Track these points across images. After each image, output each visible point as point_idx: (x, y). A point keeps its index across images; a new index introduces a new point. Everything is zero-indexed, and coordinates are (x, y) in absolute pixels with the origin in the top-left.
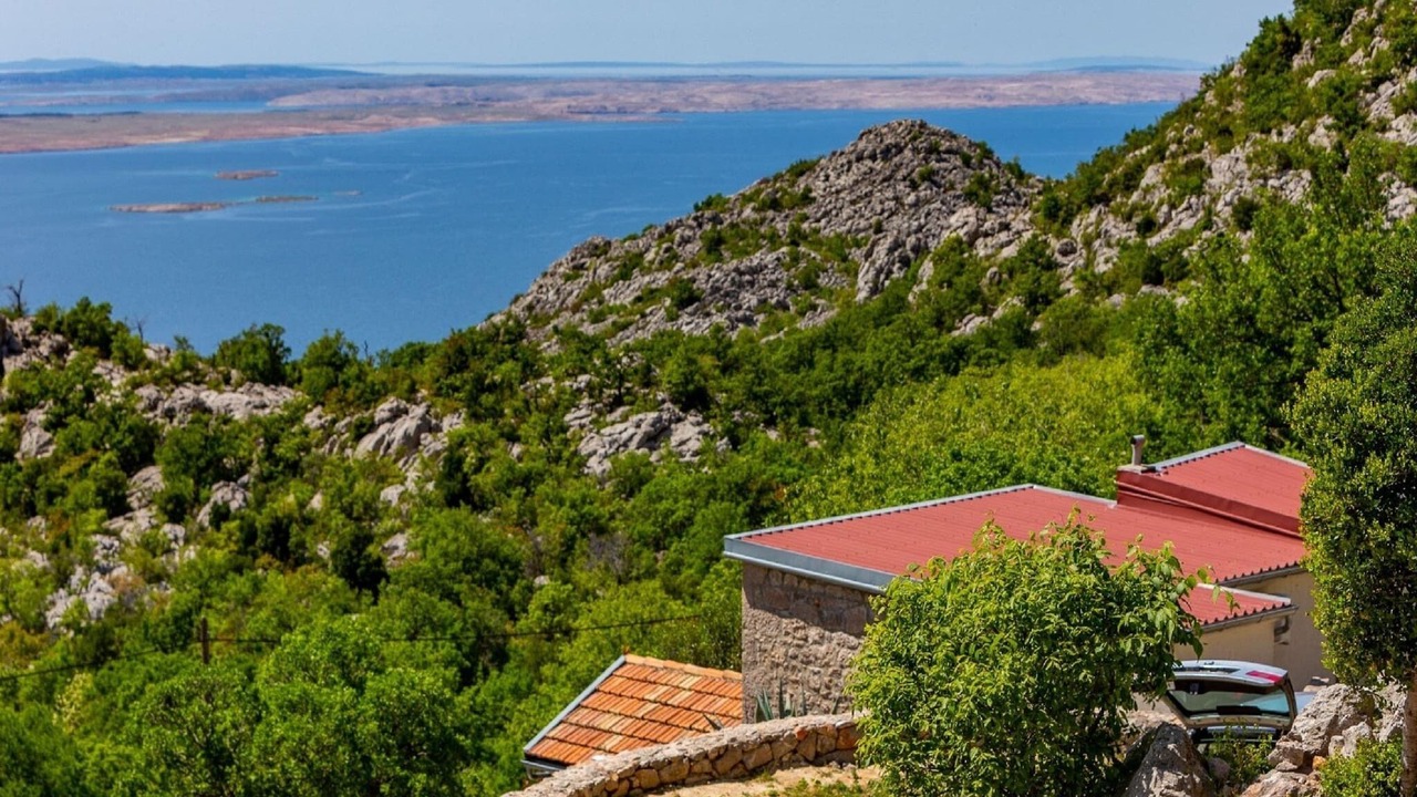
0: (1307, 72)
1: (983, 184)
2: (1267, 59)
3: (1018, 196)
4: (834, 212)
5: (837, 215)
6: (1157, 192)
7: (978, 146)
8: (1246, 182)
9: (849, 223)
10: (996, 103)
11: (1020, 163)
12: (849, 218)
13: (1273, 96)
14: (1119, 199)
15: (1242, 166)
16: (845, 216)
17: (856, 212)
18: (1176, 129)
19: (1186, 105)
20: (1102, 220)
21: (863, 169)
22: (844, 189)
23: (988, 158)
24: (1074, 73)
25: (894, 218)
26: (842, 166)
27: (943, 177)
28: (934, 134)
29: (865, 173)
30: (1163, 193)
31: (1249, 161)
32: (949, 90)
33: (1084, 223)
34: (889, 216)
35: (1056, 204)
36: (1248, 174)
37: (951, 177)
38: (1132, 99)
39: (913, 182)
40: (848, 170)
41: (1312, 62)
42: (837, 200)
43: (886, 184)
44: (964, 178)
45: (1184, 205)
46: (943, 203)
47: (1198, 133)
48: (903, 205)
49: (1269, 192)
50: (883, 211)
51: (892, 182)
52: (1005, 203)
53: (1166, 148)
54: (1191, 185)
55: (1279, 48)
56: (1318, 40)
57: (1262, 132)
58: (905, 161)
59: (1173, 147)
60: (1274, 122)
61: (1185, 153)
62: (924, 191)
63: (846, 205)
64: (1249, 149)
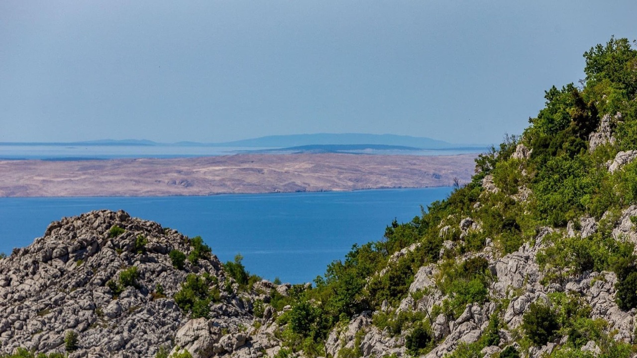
0: (606, 154)
1: (198, 289)
2: (558, 137)
3: (241, 304)
4: (17, 324)
5: (21, 328)
6: (430, 298)
7: (191, 242)
8: (538, 286)
9: (36, 336)
10: (194, 189)
11: (243, 263)
12: (36, 332)
13: (568, 181)
14: (383, 308)
15: (533, 267)
16: (30, 328)
17: (44, 323)
18: (450, 222)
19: (462, 193)
20: (365, 333)
21: (53, 271)
22: (29, 295)
23: (205, 258)
24: (288, 153)
25: (91, 330)
26: (26, 267)
27: (151, 281)
28: (138, 228)
29: (55, 276)
30: (437, 301)
31: (541, 260)
32: (135, 173)
33: (342, 336)
34: (84, 330)
35: (308, 314)
36: (541, 277)
37: (159, 280)
38: (359, 184)
39: (113, 286)
40: (34, 273)
41: (612, 141)
42: (20, 308)
43: (80, 289)
44: (176, 283)
45: (465, 315)
46: (150, 312)
47: (478, 227)
48: (100, 314)
49: (567, 299)
50: (77, 322)
51: (88, 286)
52: (226, 313)
53: (439, 246)
54: (472, 290)
55: (573, 124)
56: (619, 114)
57: (556, 226)
58: (104, 261)
59: (448, 244)
60: (571, 213)
61: (463, 251)
62: (127, 298)
63: (33, 314)
64: (542, 248)
